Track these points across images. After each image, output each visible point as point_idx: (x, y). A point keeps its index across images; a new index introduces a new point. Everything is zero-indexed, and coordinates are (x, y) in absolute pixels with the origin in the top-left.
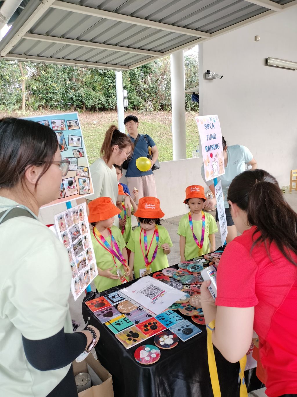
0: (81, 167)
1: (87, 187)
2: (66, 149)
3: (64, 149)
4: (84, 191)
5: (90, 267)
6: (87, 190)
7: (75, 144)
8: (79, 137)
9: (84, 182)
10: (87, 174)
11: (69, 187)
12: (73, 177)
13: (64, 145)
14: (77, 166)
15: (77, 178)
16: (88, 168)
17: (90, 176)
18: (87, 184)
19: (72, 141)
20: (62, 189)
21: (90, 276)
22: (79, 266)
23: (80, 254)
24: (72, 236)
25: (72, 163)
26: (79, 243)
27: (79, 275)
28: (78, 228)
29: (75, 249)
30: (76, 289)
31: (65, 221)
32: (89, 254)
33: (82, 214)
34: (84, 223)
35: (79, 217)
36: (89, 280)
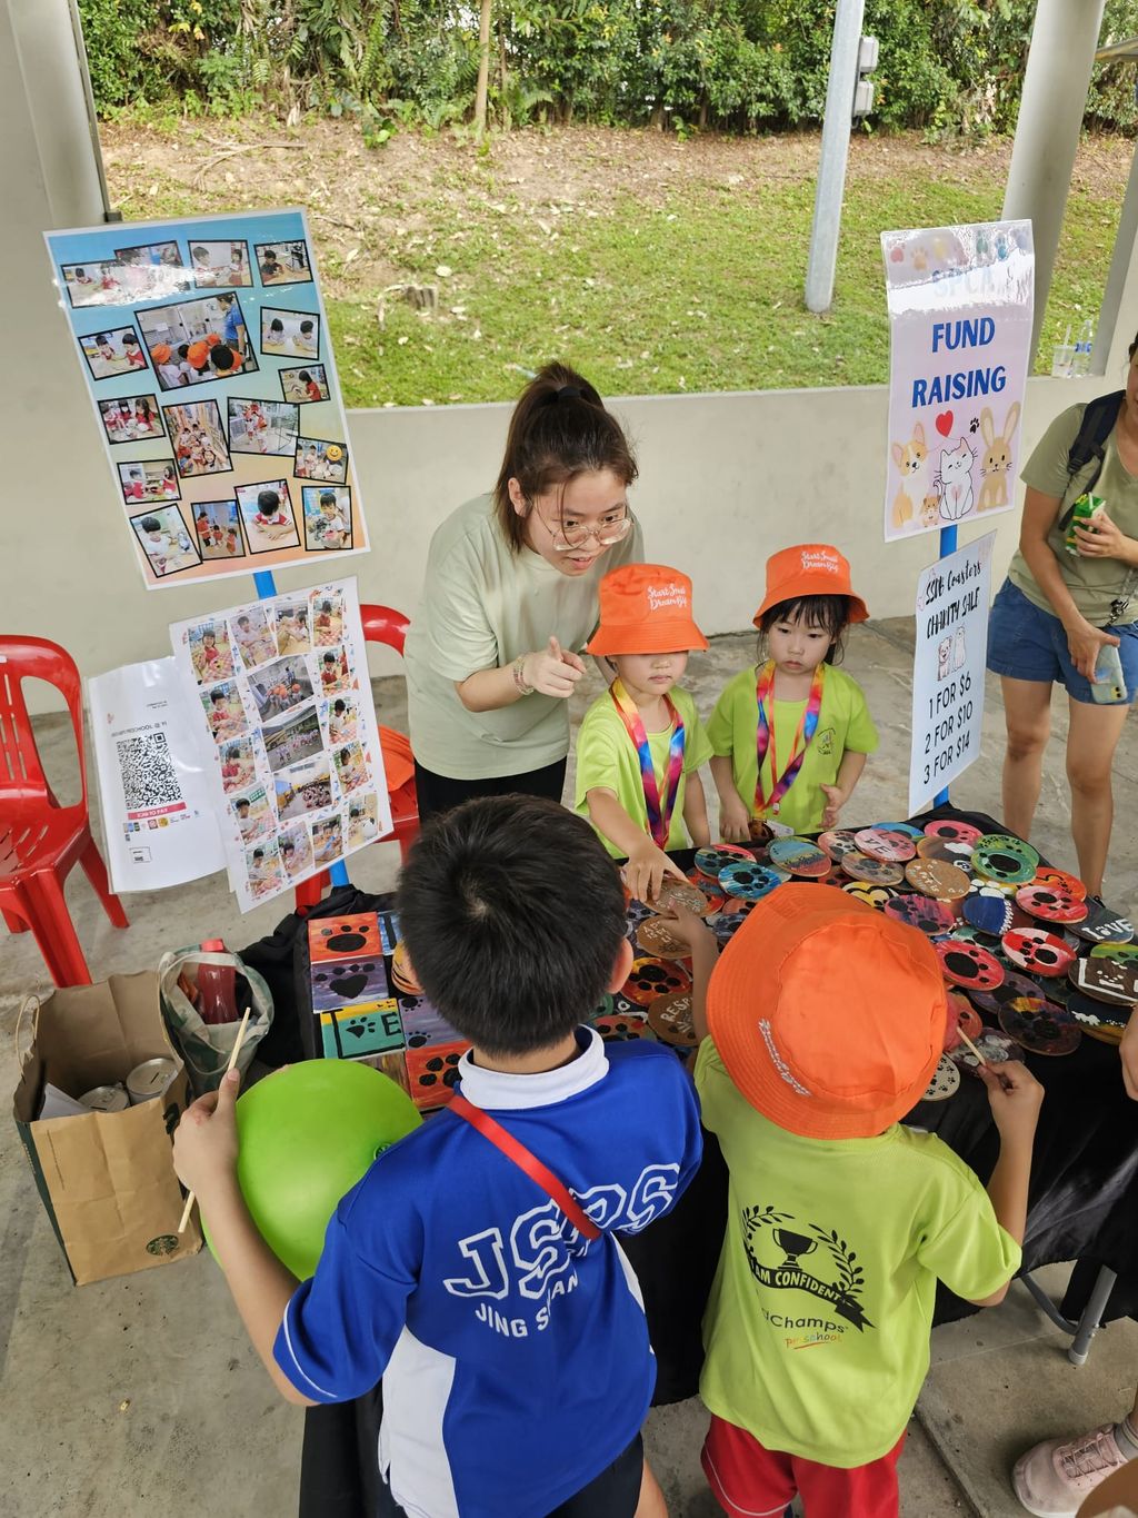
0: (315, 443)
1: (338, 524)
2: (249, 366)
3: (243, 365)
4: (326, 538)
5: (351, 806)
6: (336, 536)
7: (289, 346)
9: (328, 501)
10: (339, 470)
11: (264, 517)
12: (280, 481)
13: (241, 350)
14: (298, 437)
15: (295, 484)
16: (343, 446)
17: (354, 479)
18: (341, 511)
19: (275, 334)
20: (234, 525)
21: (345, 836)
22: (287, 799)
23: (302, 763)
24: (264, 700)
25: (274, 424)
26: (303, 723)
27: (280, 832)
28: (304, 670)
29: (272, 746)
30: (255, 877)
31: (233, 643)
32: (351, 763)
33: (333, 621)
34: (337, 655)
35: (312, 633)
36: (337, 848)
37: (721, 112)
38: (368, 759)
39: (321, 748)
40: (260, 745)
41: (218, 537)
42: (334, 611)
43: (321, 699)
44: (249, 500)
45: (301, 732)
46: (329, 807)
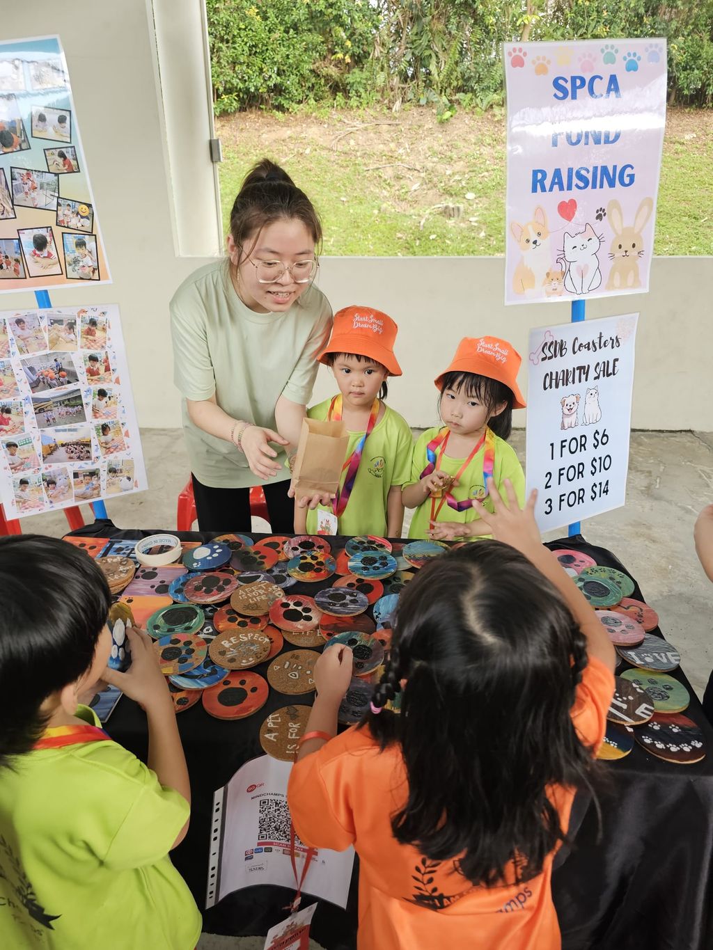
0: (70, 202)
1: (88, 261)
2: (24, 146)
3: (20, 145)
4: (80, 271)
5: (109, 465)
6: (88, 270)
7: (51, 133)
8: (64, 113)
9: (81, 244)
10: (87, 223)
11: (37, 252)
12: (47, 227)
13: (18, 134)
14: (58, 197)
15: (58, 231)
16: (89, 206)
17: (98, 230)
18: (90, 252)
19: (41, 124)
20: (17, 256)
21: (103, 484)
22: (50, 451)
23: (66, 427)
24: (35, 378)
25: (42, 188)
26: (69, 400)
27: (43, 471)
28: (71, 363)
29: (39, 411)
30: (20, 497)
31: (10, 335)
32: (110, 435)
33: (99, 334)
34: (101, 356)
35: (79, 339)
36: (96, 492)
37: (686, 92)
38: (127, 434)
39: (84, 420)
40: (30, 408)
41: (9, 264)
42: (100, 326)
43: (84, 386)
44: (27, 239)
45: (66, 406)
46: (89, 462)
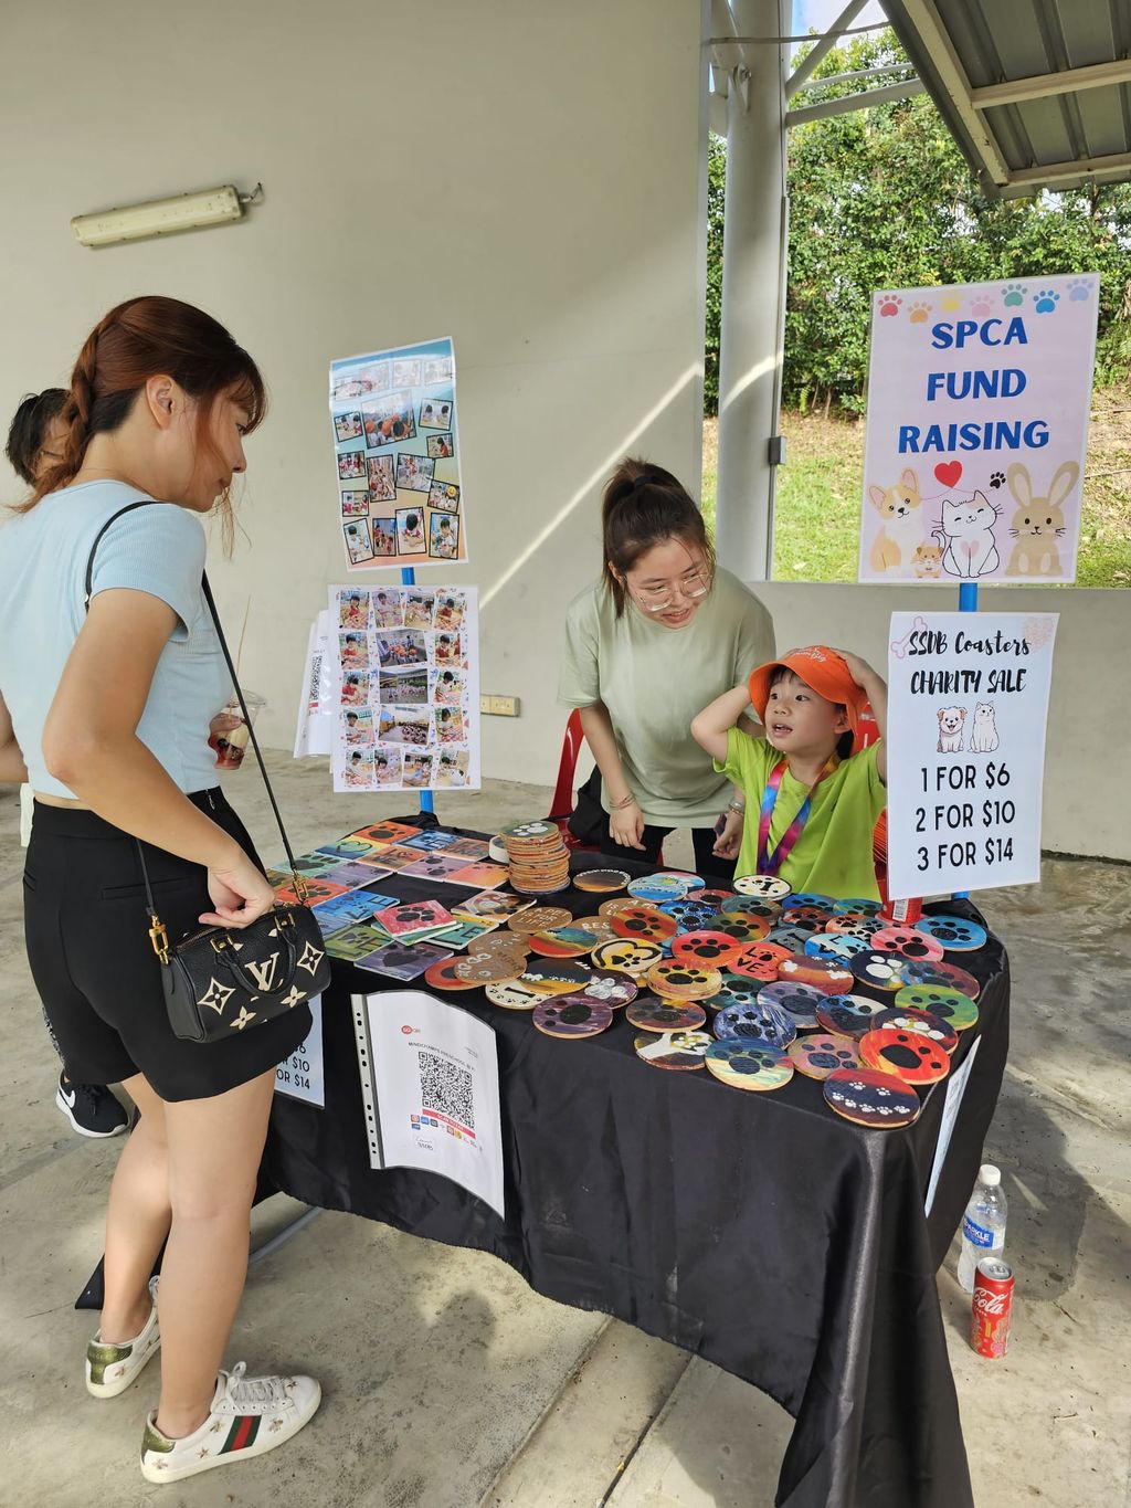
0: (441, 484)
1: (450, 540)
2: (412, 434)
3: (409, 434)
4: (442, 550)
5: (443, 754)
6: (448, 549)
7: (434, 422)
8: (447, 404)
9: (445, 524)
10: (453, 503)
11: (408, 531)
13: (409, 424)
14: (433, 480)
15: (428, 510)
16: (457, 487)
17: (462, 511)
18: (452, 532)
19: (427, 415)
20: (392, 535)
21: (434, 774)
22: (387, 727)
23: (407, 706)
24: (386, 652)
25: (420, 471)
26: (414, 678)
27: (377, 748)
28: (422, 642)
29: (384, 685)
30: (351, 770)
31: (371, 608)
32: (450, 722)
33: (454, 615)
34: (453, 638)
35: (434, 618)
36: (425, 780)
38: (467, 724)
39: (426, 701)
40: (376, 681)
41: (384, 542)
42: (456, 607)
43: (432, 666)
44: (402, 519)
45: (411, 684)
46: (423, 747)
